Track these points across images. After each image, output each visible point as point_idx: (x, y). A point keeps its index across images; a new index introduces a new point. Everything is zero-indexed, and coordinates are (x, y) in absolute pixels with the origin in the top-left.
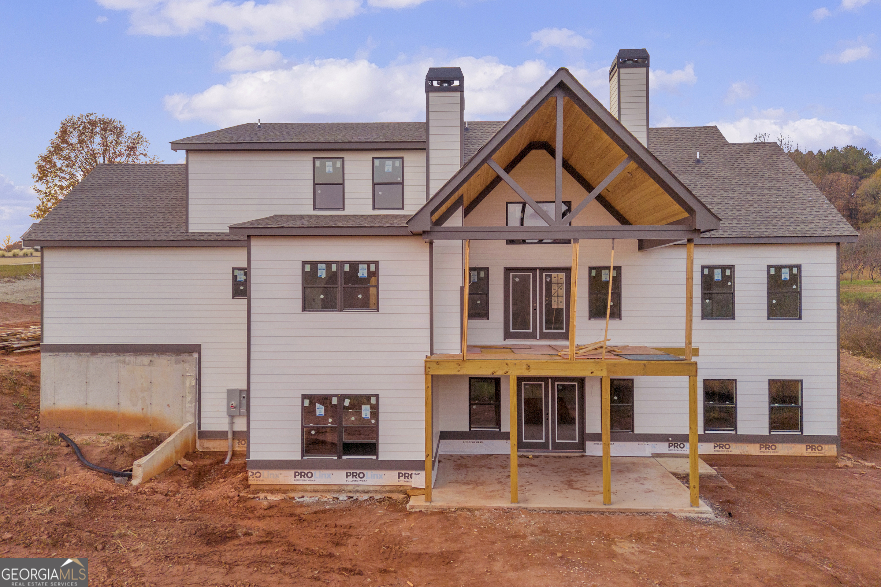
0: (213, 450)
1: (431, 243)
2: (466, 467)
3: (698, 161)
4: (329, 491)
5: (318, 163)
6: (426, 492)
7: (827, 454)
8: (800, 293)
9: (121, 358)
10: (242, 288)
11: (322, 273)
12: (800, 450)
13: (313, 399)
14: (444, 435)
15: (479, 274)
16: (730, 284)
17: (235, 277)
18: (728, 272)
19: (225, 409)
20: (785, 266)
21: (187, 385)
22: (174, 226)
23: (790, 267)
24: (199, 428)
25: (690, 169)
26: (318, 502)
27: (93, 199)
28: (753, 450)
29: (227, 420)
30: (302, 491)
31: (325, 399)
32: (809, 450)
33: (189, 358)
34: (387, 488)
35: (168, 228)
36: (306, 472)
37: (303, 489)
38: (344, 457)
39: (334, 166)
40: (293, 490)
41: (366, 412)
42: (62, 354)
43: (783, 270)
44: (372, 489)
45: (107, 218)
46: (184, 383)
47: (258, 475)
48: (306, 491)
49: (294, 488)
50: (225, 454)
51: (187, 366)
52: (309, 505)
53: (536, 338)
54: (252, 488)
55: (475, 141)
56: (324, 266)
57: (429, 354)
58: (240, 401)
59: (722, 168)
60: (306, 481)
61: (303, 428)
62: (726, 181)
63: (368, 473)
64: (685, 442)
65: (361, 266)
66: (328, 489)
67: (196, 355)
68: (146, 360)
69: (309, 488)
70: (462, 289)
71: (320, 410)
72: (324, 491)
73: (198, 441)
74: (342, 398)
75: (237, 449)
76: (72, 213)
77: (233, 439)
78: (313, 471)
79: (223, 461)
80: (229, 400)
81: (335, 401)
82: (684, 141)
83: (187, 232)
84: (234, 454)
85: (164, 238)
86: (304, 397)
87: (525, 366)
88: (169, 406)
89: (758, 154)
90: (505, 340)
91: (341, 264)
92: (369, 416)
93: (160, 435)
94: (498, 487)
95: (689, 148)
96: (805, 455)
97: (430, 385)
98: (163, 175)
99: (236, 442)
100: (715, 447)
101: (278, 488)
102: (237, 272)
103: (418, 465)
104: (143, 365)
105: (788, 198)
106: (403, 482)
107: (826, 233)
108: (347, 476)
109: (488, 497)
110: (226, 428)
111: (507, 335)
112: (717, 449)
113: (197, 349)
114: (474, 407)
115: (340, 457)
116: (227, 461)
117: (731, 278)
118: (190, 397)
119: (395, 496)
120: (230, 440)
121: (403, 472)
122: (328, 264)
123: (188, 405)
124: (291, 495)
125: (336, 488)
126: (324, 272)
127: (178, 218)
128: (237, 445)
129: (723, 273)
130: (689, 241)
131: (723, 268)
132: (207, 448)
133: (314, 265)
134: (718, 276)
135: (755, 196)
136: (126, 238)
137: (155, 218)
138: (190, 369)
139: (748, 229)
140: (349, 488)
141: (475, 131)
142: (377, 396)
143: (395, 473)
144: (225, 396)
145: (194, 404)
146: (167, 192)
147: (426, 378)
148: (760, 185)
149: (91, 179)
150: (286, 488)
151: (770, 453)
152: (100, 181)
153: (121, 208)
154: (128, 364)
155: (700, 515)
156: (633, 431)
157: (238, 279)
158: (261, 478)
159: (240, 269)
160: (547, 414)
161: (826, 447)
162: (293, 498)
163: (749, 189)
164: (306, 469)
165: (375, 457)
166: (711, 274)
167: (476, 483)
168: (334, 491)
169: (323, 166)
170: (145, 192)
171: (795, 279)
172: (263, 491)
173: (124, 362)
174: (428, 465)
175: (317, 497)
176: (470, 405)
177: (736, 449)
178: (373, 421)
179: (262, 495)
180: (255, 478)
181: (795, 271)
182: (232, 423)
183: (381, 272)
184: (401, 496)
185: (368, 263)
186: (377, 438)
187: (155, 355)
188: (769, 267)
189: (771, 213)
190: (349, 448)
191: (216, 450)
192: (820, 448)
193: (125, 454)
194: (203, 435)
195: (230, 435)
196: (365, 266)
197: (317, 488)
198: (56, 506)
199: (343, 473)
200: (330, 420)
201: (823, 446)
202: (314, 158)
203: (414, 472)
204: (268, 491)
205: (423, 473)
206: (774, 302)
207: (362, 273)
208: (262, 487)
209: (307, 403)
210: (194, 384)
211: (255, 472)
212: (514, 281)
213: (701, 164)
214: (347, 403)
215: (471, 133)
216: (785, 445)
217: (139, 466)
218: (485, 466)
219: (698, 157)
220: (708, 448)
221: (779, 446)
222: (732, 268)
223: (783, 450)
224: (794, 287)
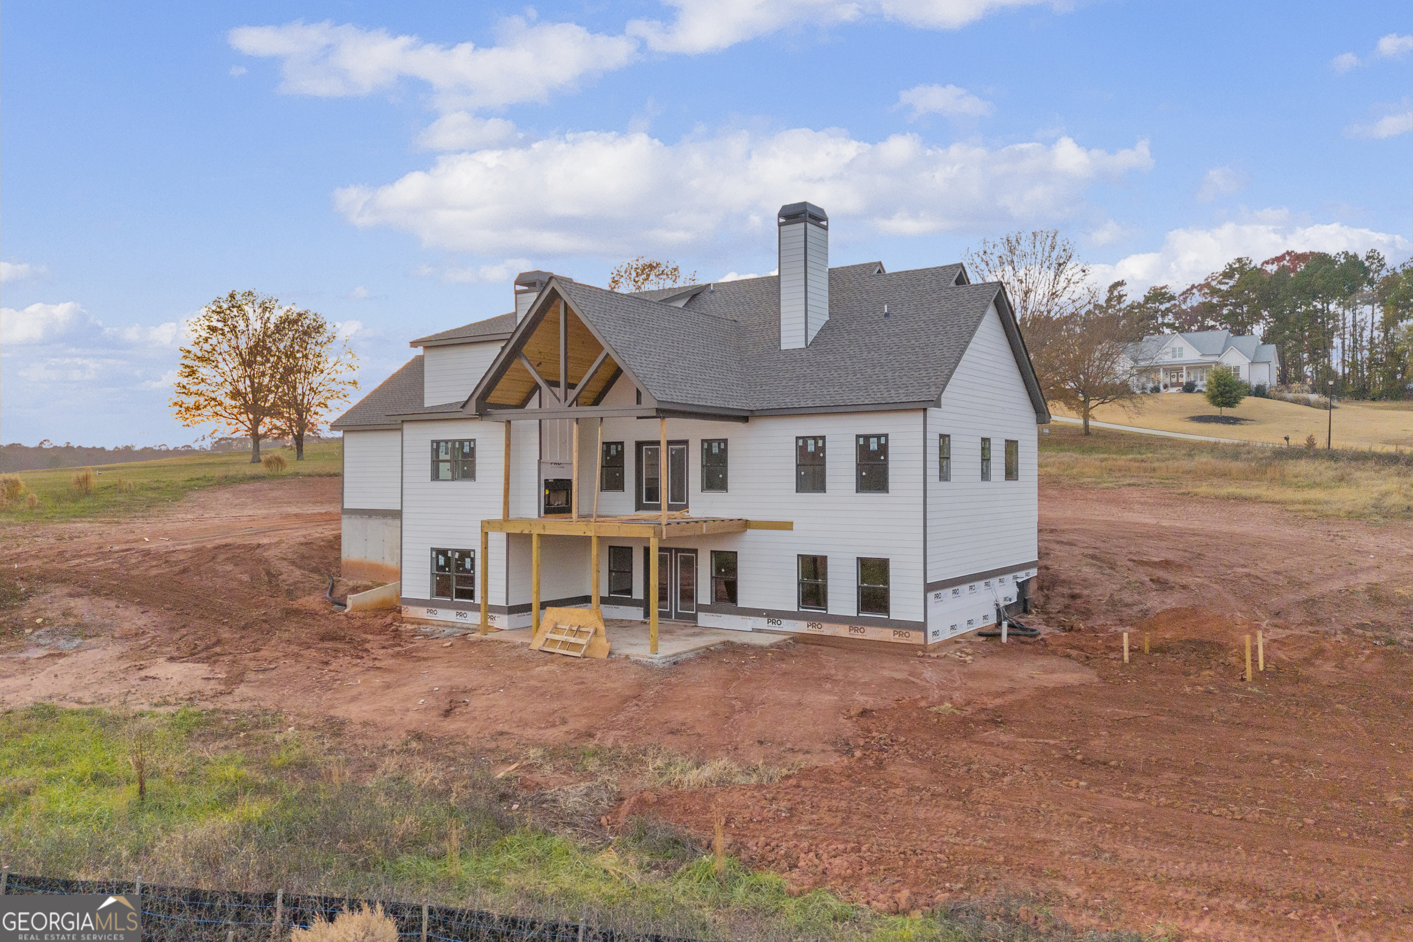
7: (914, 641)
8: (887, 465)
12: (887, 635)
13: (438, 552)
16: (821, 455)
18: (820, 443)
20: (873, 436)
23: (878, 437)
28: (842, 631)
30: (429, 624)
31: (444, 552)
32: (897, 636)
36: (434, 610)
37: (432, 623)
38: (455, 600)
41: (467, 563)
43: (871, 439)
47: (406, 609)
49: (425, 621)
54: (403, 620)
56: (444, 444)
60: (434, 617)
61: (432, 574)
63: (469, 614)
64: (783, 618)
65: (465, 444)
69: (435, 623)
71: (441, 561)
74: (453, 552)
78: (438, 610)
81: (450, 554)
86: (432, 549)
90: (636, 511)
92: (469, 567)
96: (892, 640)
100: (808, 626)
101: (417, 620)
106: (489, 623)
108: (457, 615)
111: (639, 506)
112: (810, 628)
114: (614, 574)
117: (823, 449)
121: (489, 614)
122: (446, 442)
125: (450, 624)
126: (444, 448)
129: (816, 443)
131: (816, 439)
133: (438, 443)
134: (812, 447)
139: (838, 397)
140: (459, 625)
142: (473, 552)
143: (484, 615)
150: (420, 621)
151: (858, 636)
156: (735, 605)
158: (408, 612)
160: (671, 584)
161: (912, 632)
164: (433, 607)
165: (472, 601)
166: (805, 444)
171: (883, 449)
173: (387, 524)
176: (609, 572)
177: (827, 630)
178: (471, 572)
179: (409, 626)
180: (404, 612)
181: (883, 441)
183: (477, 449)
185: (470, 441)
186: (473, 586)
188: (858, 437)
190: (459, 594)
192: (907, 634)
196: (468, 443)
197: (440, 623)
199: (454, 612)
200: (447, 569)
201: (910, 631)
203: (497, 615)
204: (411, 622)
206: (864, 474)
207: (466, 449)
208: (409, 620)
209: (434, 554)
211: (404, 607)
214: (457, 556)
216: (873, 629)
217: (354, 599)
220: (801, 627)
221: (868, 629)
222: (823, 438)
223: (872, 634)
224: (882, 458)
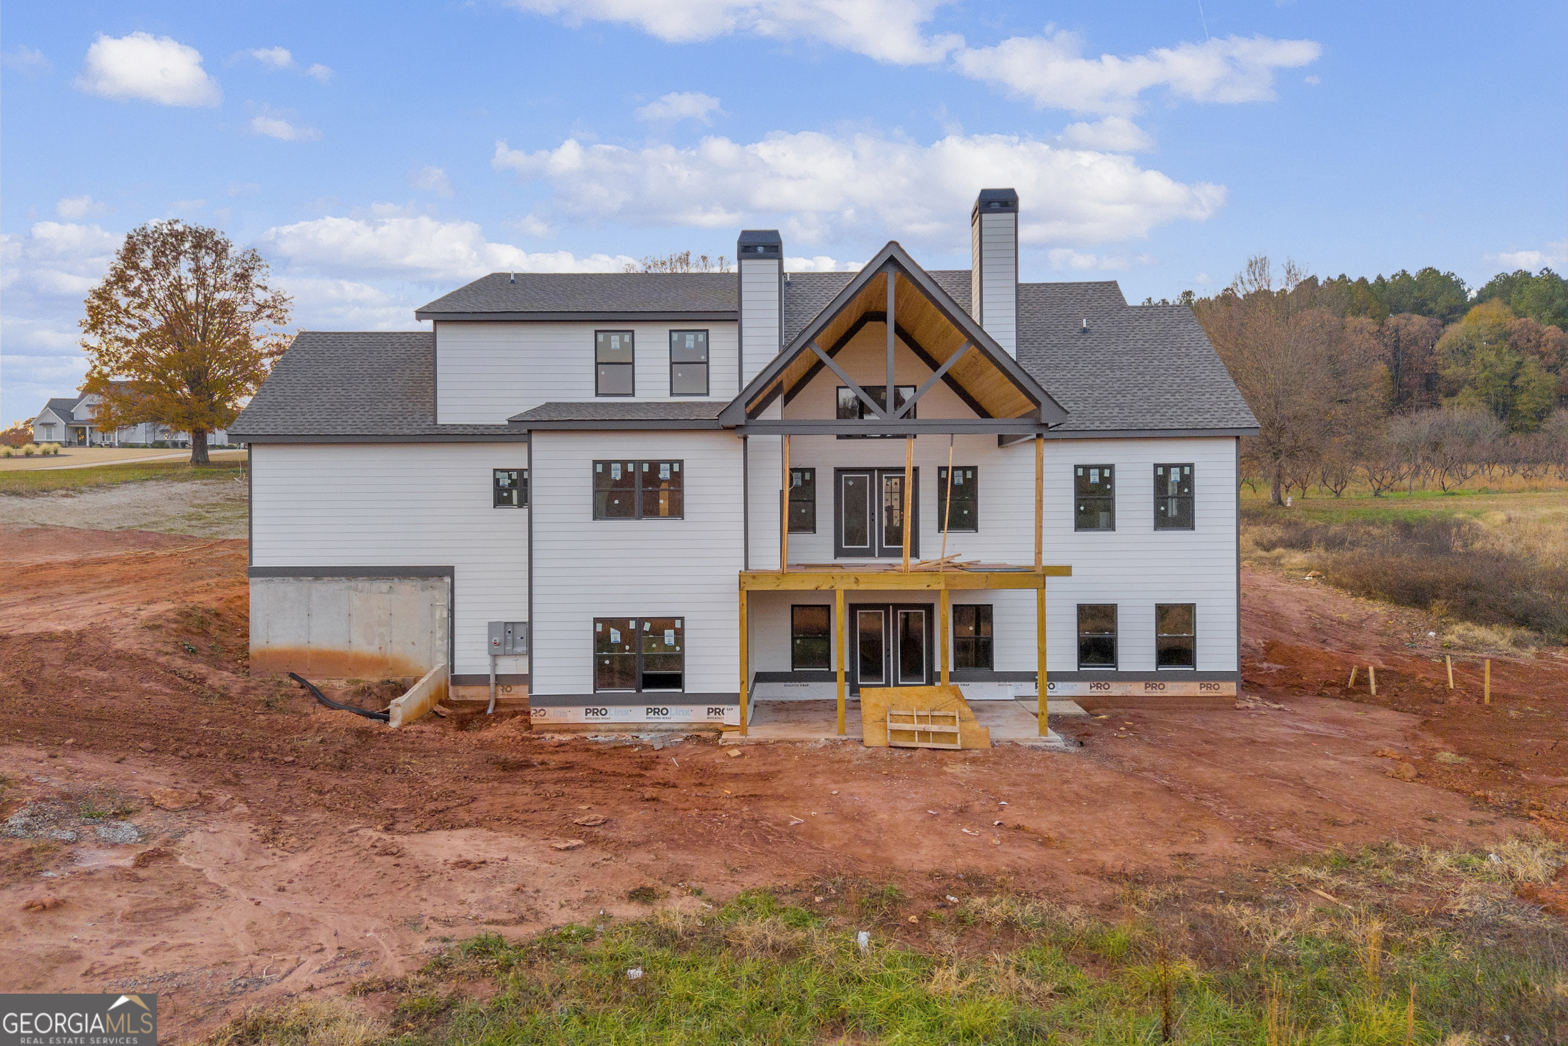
0: (469, 699)
1: (745, 439)
2: (787, 710)
3: (1085, 331)
4: (626, 731)
5: (601, 337)
6: (742, 729)
7: (1225, 694)
8: (1192, 498)
9: (353, 583)
10: (505, 494)
11: (616, 474)
12: (1192, 689)
13: (608, 622)
14: (761, 677)
15: (803, 476)
16: (1109, 487)
17: (497, 481)
18: (1107, 473)
19: (486, 646)
20: (1175, 465)
21: (437, 617)
22: (417, 416)
23: (1181, 466)
24: (453, 671)
25: (1073, 341)
26: (615, 741)
27: (303, 380)
28: (1137, 690)
29: (487, 661)
30: (594, 731)
31: (621, 623)
32: (1204, 689)
33: (439, 584)
34: (695, 726)
35: (410, 419)
36: (599, 708)
37: (596, 729)
38: (644, 691)
39: (622, 340)
40: (583, 731)
41: (669, 637)
42: (277, 580)
43: (1173, 470)
44: (676, 727)
45: (328, 406)
46: (432, 615)
47: (542, 713)
48: (599, 731)
49: (584, 727)
50: (486, 704)
51: (436, 593)
52: (605, 743)
53: (874, 556)
54: (535, 729)
55: (799, 301)
56: (619, 466)
57: (743, 569)
58: (505, 637)
59: (1113, 340)
60: (600, 719)
61: (595, 657)
62: (1116, 357)
63: (672, 709)
64: (1056, 681)
65: (662, 466)
66: (624, 728)
67: (448, 580)
68: (383, 586)
69: (602, 727)
70: (782, 492)
71: (615, 636)
72: (621, 731)
73: (451, 688)
74: (640, 621)
75: (501, 697)
76: (280, 399)
77: (496, 684)
78: (607, 708)
79: (484, 711)
80: (490, 635)
81: (632, 625)
82: (1072, 302)
83: (436, 424)
84: (498, 703)
85: (408, 432)
86: (596, 620)
87: (853, 580)
88: (413, 643)
89: (1162, 320)
90: (835, 558)
91: (638, 463)
92: (673, 642)
93: (403, 680)
94: (826, 724)
95: (1076, 312)
96: (1198, 694)
97: (745, 603)
98: (389, 348)
99: (500, 688)
100: (1091, 687)
101: (565, 727)
102: (499, 475)
103: (732, 699)
104: (381, 593)
105: (1187, 380)
106: (714, 718)
107: (1221, 425)
108: (648, 713)
109: (811, 731)
110: (487, 671)
111: (839, 552)
112: (1094, 689)
113: (448, 571)
114: (798, 642)
115: (639, 691)
116: (490, 711)
117: (1111, 480)
118: (441, 633)
119: (704, 734)
120: (492, 686)
121: (714, 707)
122: (624, 463)
123: (438, 642)
124: (583, 735)
125: (635, 727)
126: (619, 473)
127: (420, 406)
128: (501, 692)
129: (1101, 474)
130: (1039, 436)
131: (1101, 468)
132: (463, 696)
133: (607, 464)
134: (1094, 477)
135: (1148, 378)
136: (359, 433)
137: (390, 406)
138: (442, 599)
139: (1131, 420)
140: (650, 727)
141: (801, 286)
142: (682, 619)
143: (704, 708)
144: (486, 631)
145: (446, 641)
146: (399, 371)
147: (740, 595)
148: (1156, 362)
149: (294, 354)
150: (575, 728)
151: (1157, 693)
152: (307, 356)
153: (343, 393)
154: (361, 591)
155: (1047, 744)
156: (992, 668)
157: (501, 484)
158: (546, 716)
159: (502, 471)
160: (888, 650)
161: (1223, 685)
162: (586, 738)
163: (1141, 369)
164: (599, 705)
165: (680, 690)
166: (1087, 475)
167: (799, 722)
168: (633, 730)
169: (608, 341)
170: (370, 371)
171: (1187, 481)
172: (548, 731)
173: (356, 589)
174: (743, 699)
175: (613, 736)
176: (793, 639)
177: (1117, 690)
178: (678, 648)
179: (548, 736)
180: (539, 717)
181: (1187, 471)
182: (495, 665)
183: (686, 473)
184: (711, 734)
185: (671, 463)
186: (683, 670)
187: (396, 580)
188: (1156, 466)
189: (1162, 399)
190: (651, 681)
191: (474, 699)
192: (1216, 687)
193: (373, 696)
194: (458, 680)
195: (492, 680)
196: (668, 466)
197: (613, 727)
198: (326, 736)
199: (643, 709)
200: (627, 648)
201: (1220, 684)
202: (596, 332)
203: (726, 707)
204: (554, 732)
205: (737, 709)
206: (1162, 509)
207: (665, 474)
208: (547, 727)
209: (599, 628)
210: (446, 616)
211: (538, 709)
212: (847, 485)
213: (1088, 335)
214: (647, 627)
215: (794, 289)
216: (1174, 684)
217: (398, 705)
218: (810, 709)
219: (1085, 326)
220: (1083, 689)
221: (1169, 685)
222: (1111, 467)
223: (1173, 689)
224: (1186, 490)
